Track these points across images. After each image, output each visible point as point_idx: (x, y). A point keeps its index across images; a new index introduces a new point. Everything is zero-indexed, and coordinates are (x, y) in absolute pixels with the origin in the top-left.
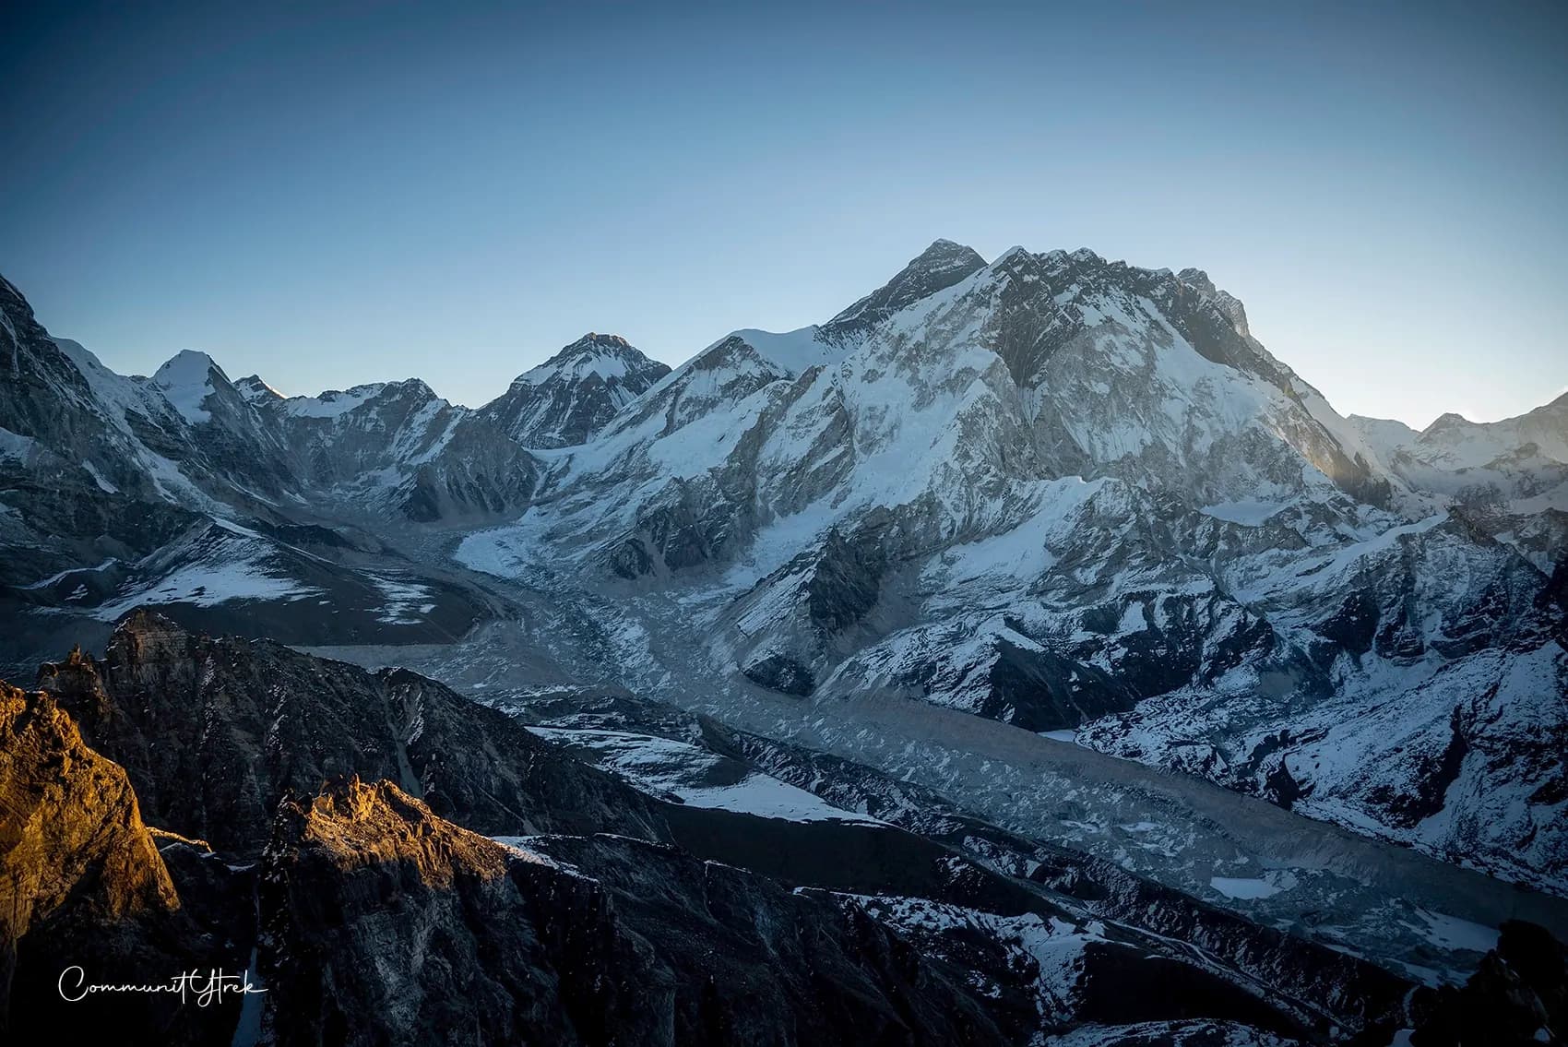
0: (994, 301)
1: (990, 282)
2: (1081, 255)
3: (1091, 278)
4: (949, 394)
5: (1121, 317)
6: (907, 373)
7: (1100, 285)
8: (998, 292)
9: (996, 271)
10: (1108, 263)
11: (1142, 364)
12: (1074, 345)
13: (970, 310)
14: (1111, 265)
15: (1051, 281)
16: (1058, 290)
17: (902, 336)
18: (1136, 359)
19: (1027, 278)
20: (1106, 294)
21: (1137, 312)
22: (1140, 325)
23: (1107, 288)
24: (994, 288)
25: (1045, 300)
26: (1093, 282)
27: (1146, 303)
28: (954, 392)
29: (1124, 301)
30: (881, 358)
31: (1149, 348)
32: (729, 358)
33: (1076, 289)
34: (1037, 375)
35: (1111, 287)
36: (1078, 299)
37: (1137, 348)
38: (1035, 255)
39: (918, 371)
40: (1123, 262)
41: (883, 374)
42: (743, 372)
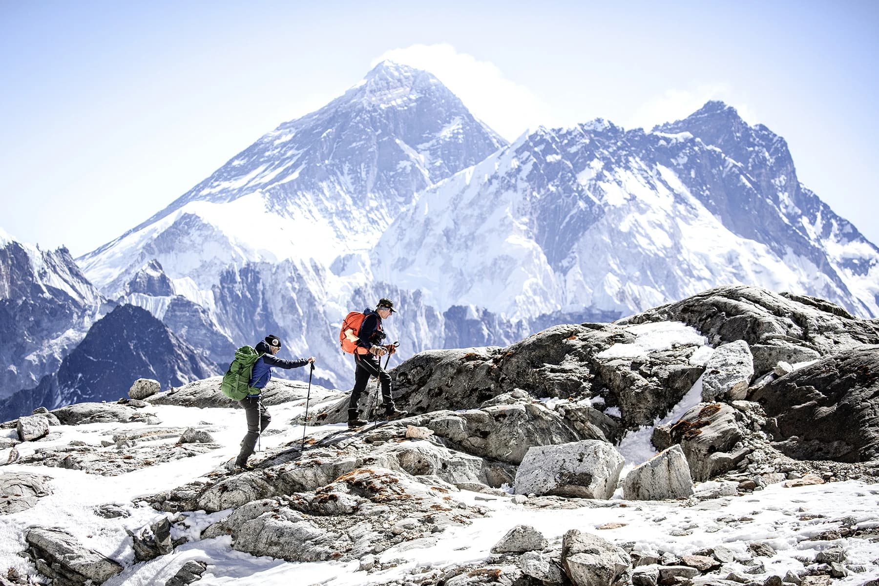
0: (521, 185)
1: (515, 163)
2: (598, 125)
3: (611, 150)
4: (487, 282)
5: (643, 193)
6: (439, 261)
7: (620, 157)
8: (524, 174)
9: (519, 151)
10: (626, 130)
11: (669, 243)
12: (600, 227)
13: (497, 193)
14: (629, 132)
15: (571, 157)
16: (579, 167)
17: (427, 222)
18: (662, 240)
19: (550, 158)
20: (627, 168)
21: (659, 185)
22: (665, 200)
23: (628, 161)
24: (519, 170)
25: (569, 181)
26: (613, 154)
27: (668, 174)
28: (492, 279)
29: (646, 175)
30: (409, 245)
31: (676, 226)
32: (186, 240)
33: (597, 165)
34: (568, 259)
35: (631, 159)
36: (600, 177)
37: (661, 226)
38: (553, 130)
39: (451, 259)
40: (641, 129)
41: (413, 261)
42: (207, 257)
